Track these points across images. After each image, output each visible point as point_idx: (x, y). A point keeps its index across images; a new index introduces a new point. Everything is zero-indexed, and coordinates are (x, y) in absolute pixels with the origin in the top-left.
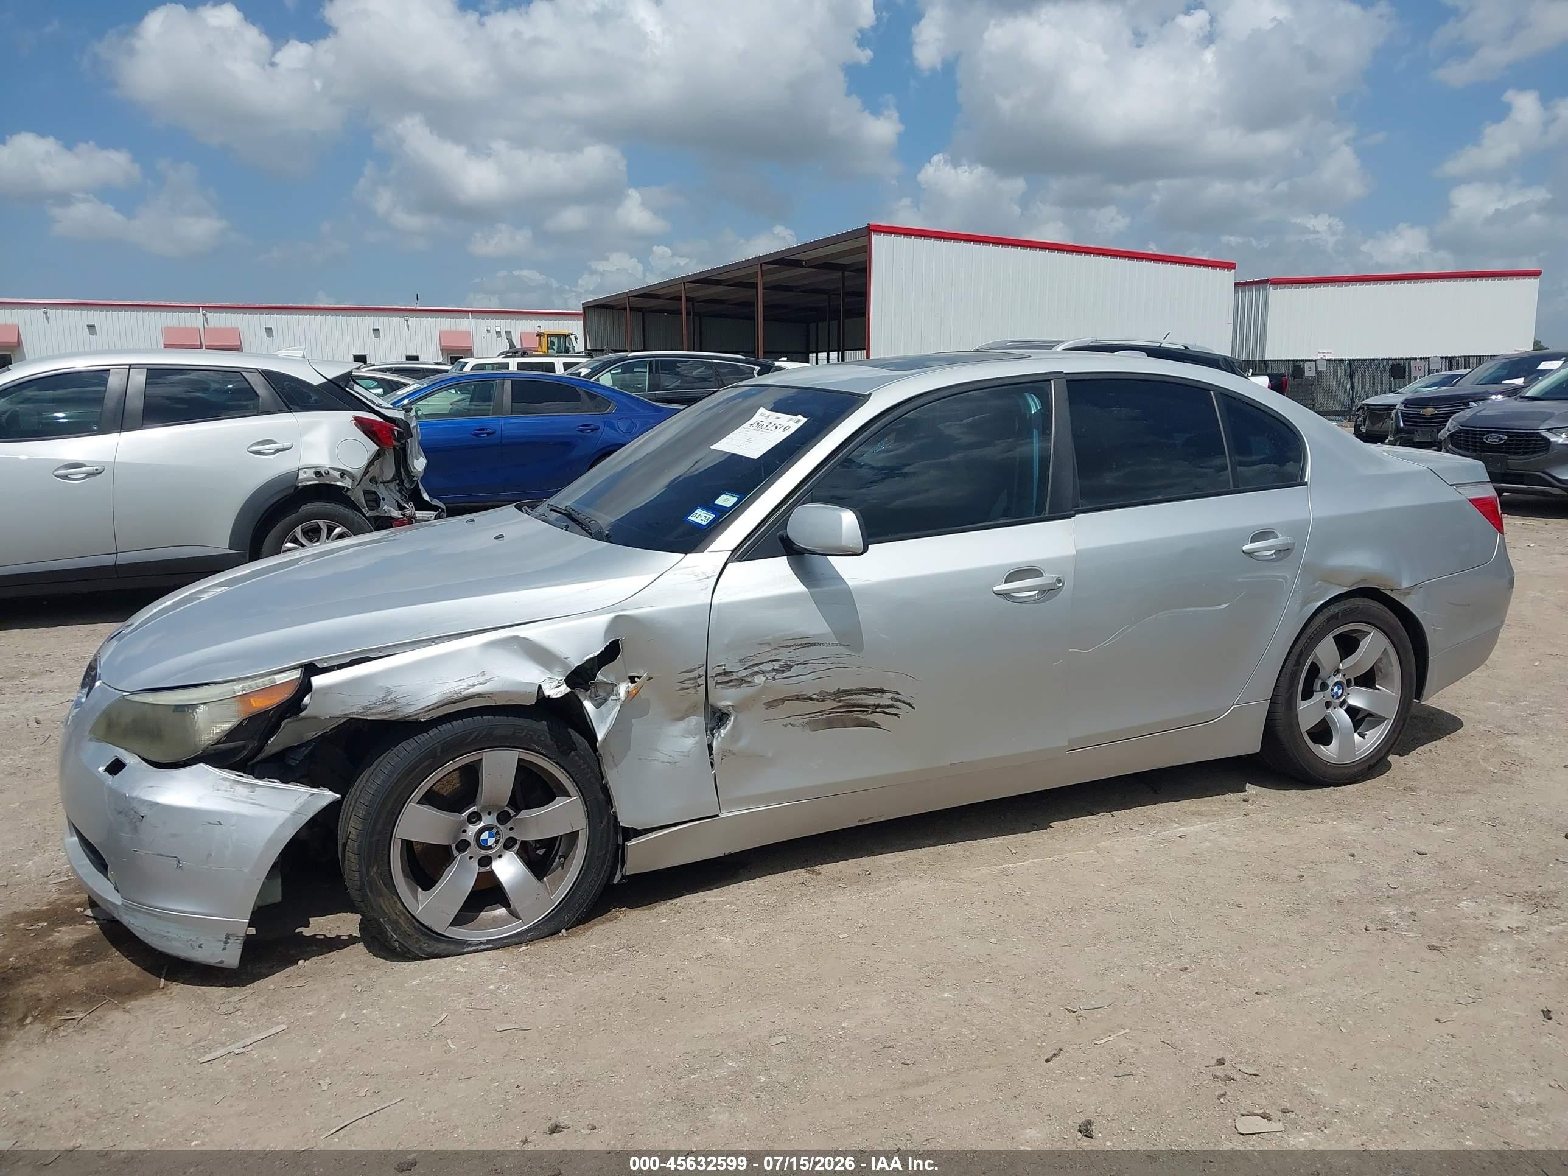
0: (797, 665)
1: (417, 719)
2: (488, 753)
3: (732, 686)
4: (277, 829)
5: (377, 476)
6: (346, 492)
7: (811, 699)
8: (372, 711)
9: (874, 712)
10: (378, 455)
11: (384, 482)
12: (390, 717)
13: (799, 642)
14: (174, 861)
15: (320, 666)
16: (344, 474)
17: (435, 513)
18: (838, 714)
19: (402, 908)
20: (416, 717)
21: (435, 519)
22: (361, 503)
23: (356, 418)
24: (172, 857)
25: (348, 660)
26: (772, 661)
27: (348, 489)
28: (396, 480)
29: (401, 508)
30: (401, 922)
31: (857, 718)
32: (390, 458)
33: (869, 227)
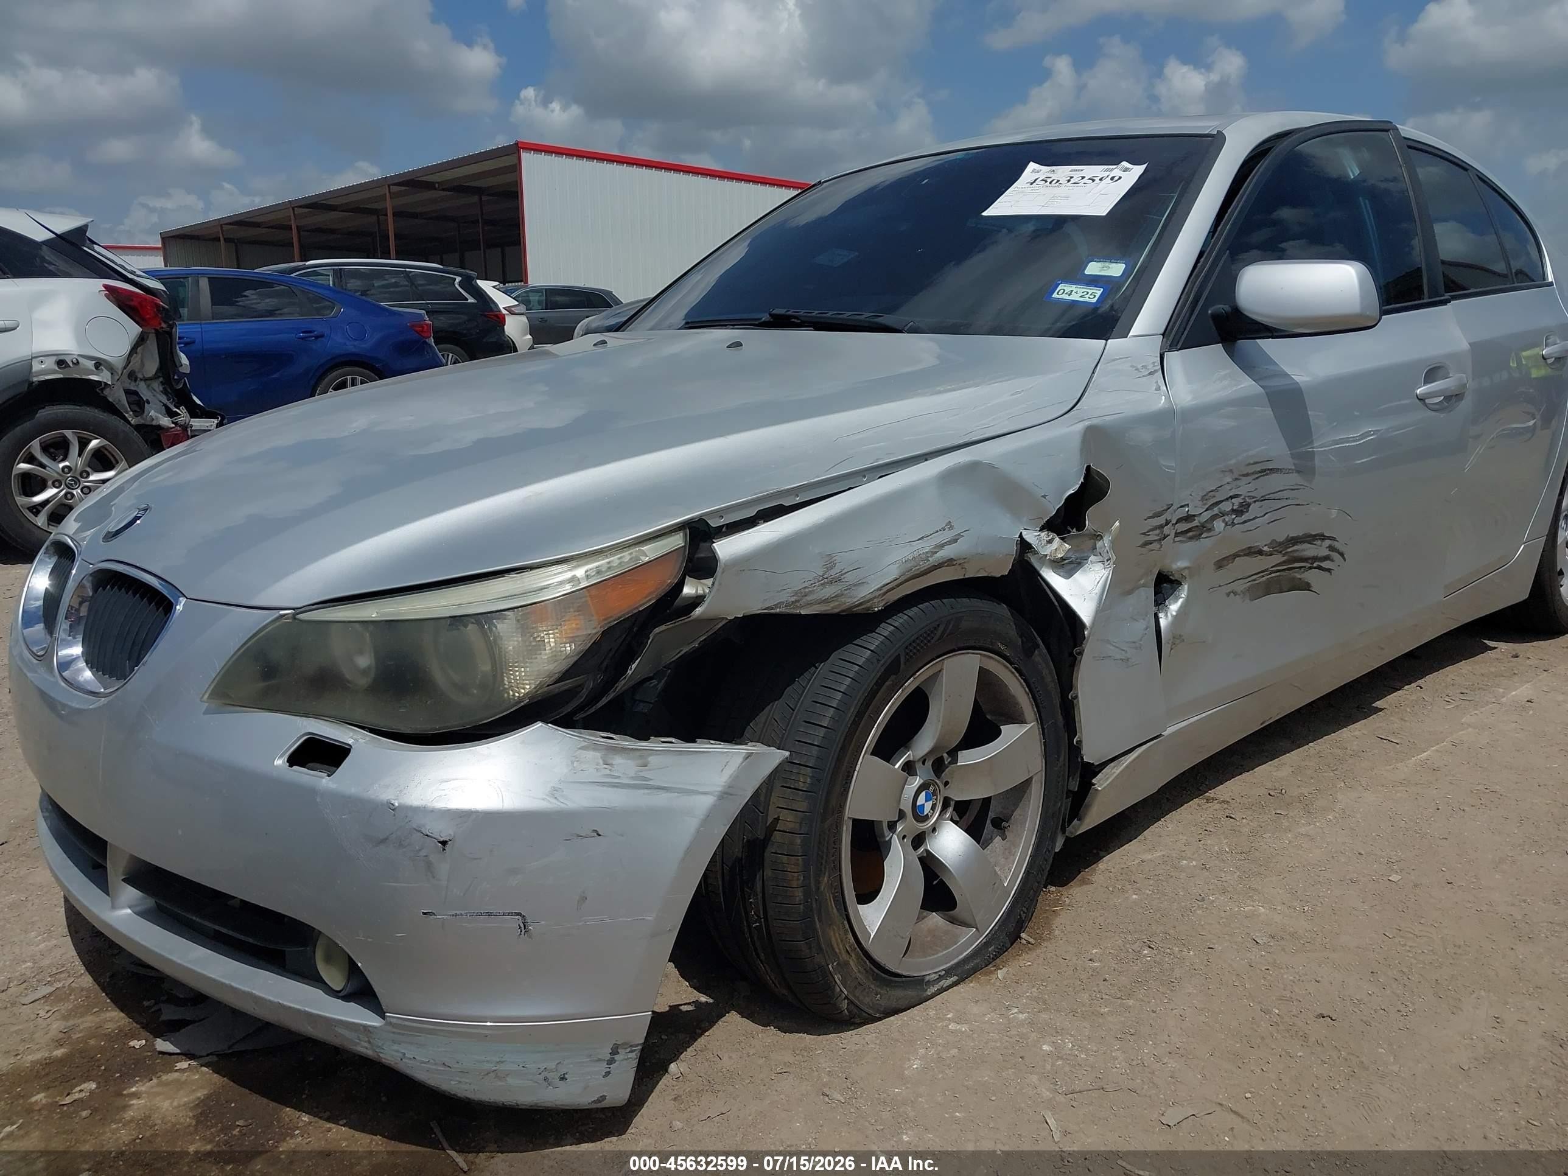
0: (1255, 502)
1: (868, 609)
2: (950, 660)
3: (1191, 538)
4: (698, 831)
5: (137, 370)
6: (102, 390)
7: (1260, 552)
8: (809, 598)
9: (1310, 568)
10: (141, 340)
11: (145, 380)
12: (833, 608)
13: (1258, 468)
14: (517, 921)
15: (714, 523)
16: (101, 364)
17: (216, 421)
18: (1278, 574)
19: (852, 940)
20: (868, 605)
21: (217, 428)
22: (124, 405)
23: (106, 287)
24: (509, 914)
25: (751, 512)
26: (1232, 497)
27: (106, 384)
28: (159, 377)
29: (171, 414)
30: (851, 963)
31: (1294, 578)
32: (152, 345)
33: (517, 144)
